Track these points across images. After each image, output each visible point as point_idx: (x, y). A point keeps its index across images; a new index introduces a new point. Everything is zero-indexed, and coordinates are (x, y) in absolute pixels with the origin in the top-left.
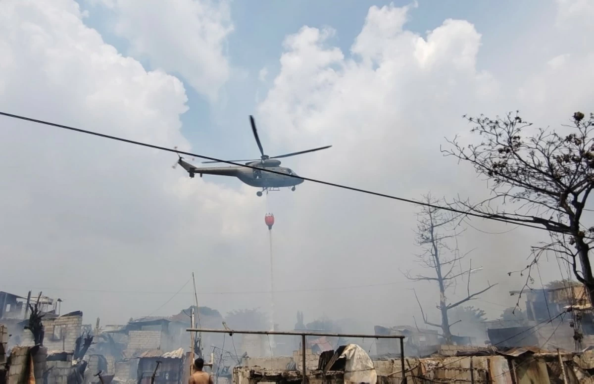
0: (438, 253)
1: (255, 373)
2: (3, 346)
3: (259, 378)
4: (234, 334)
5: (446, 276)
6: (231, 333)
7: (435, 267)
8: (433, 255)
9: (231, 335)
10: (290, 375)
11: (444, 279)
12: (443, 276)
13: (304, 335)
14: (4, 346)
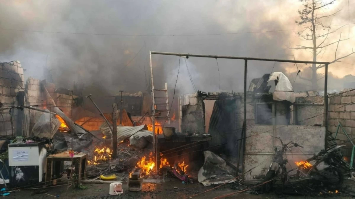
0: (316, 29)
1: (202, 93)
2: (19, 76)
3: (204, 97)
4: (190, 57)
5: (319, 46)
6: (187, 57)
7: (313, 39)
8: (312, 31)
9: (187, 58)
10: (227, 95)
11: (318, 47)
12: (317, 46)
13: (246, 59)
14: (21, 76)
